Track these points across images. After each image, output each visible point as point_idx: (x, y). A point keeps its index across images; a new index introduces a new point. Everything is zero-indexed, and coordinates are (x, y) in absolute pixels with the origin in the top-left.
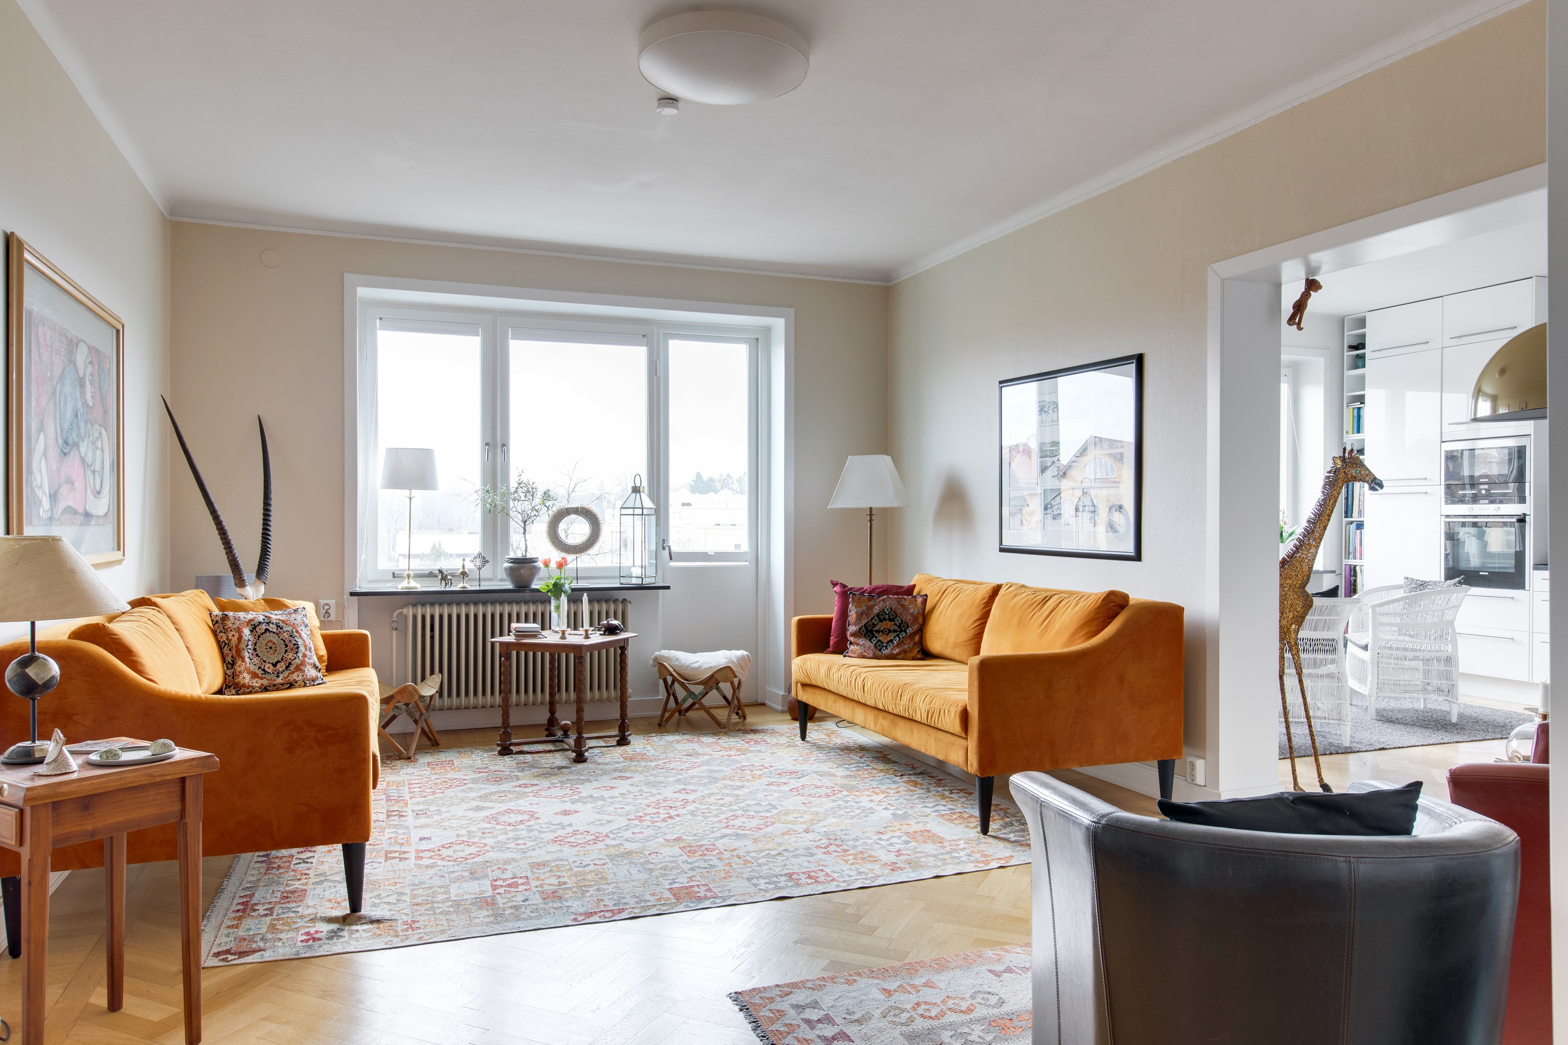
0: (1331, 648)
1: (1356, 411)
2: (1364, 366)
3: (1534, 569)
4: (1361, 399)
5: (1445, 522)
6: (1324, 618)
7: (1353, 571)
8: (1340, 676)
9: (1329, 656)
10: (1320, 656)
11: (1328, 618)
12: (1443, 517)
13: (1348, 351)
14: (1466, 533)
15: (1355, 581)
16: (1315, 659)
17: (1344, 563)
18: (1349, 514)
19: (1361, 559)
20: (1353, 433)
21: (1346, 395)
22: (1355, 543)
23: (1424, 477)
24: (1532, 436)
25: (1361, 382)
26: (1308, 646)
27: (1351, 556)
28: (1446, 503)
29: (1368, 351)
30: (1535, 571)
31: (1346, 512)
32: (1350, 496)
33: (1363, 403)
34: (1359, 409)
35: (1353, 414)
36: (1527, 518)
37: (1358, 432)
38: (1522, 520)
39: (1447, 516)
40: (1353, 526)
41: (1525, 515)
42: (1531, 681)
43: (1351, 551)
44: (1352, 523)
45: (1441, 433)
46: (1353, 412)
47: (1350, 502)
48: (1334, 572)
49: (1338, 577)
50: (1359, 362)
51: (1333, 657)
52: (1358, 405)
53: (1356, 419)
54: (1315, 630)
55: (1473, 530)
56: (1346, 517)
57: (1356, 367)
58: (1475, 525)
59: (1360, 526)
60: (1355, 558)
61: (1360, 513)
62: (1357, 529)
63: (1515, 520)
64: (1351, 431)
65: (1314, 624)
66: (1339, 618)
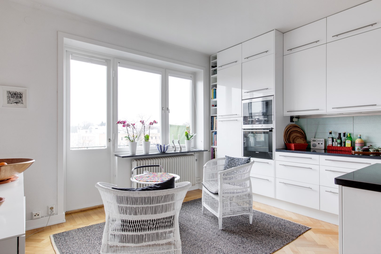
0: (169, 224)
1: (214, 90)
2: (216, 74)
3: (276, 151)
4: (216, 86)
5: (244, 132)
6: (161, 204)
7: (213, 150)
8: (175, 243)
9: (168, 230)
10: (160, 231)
11: (164, 204)
12: (243, 130)
13: (212, 68)
14: (250, 135)
15: (215, 154)
16: (157, 234)
17: (211, 147)
18: (212, 129)
19: (216, 146)
20: (213, 99)
21: (211, 84)
22: (214, 139)
23: (236, 114)
24: (274, 96)
25: (215, 80)
26: (151, 226)
27: (213, 144)
28: (244, 124)
29: (217, 68)
30: (277, 152)
31: (211, 128)
32: (213, 122)
33: (216, 87)
34: (215, 89)
35: (213, 92)
36: (273, 130)
37: (215, 98)
38: (271, 130)
39: (244, 129)
40: (214, 133)
41: (272, 128)
42: (275, 198)
43: (213, 142)
44: (213, 132)
45: (242, 96)
46: (213, 91)
47: (213, 125)
48: (207, 151)
49: (209, 152)
50: (215, 72)
51: (171, 229)
52: (215, 88)
53: (214, 93)
54: (155, 213)
55: (252, 135)
56: (211, 130)
57: (214, 74)
58: (252, 132)
59: (216, 133)
60: (214, 145)
61: (216, 129)
62: (215, 134)
63: (268, 131)
64: (213, 98)
65: (154, 209)
66: (173, 202)
